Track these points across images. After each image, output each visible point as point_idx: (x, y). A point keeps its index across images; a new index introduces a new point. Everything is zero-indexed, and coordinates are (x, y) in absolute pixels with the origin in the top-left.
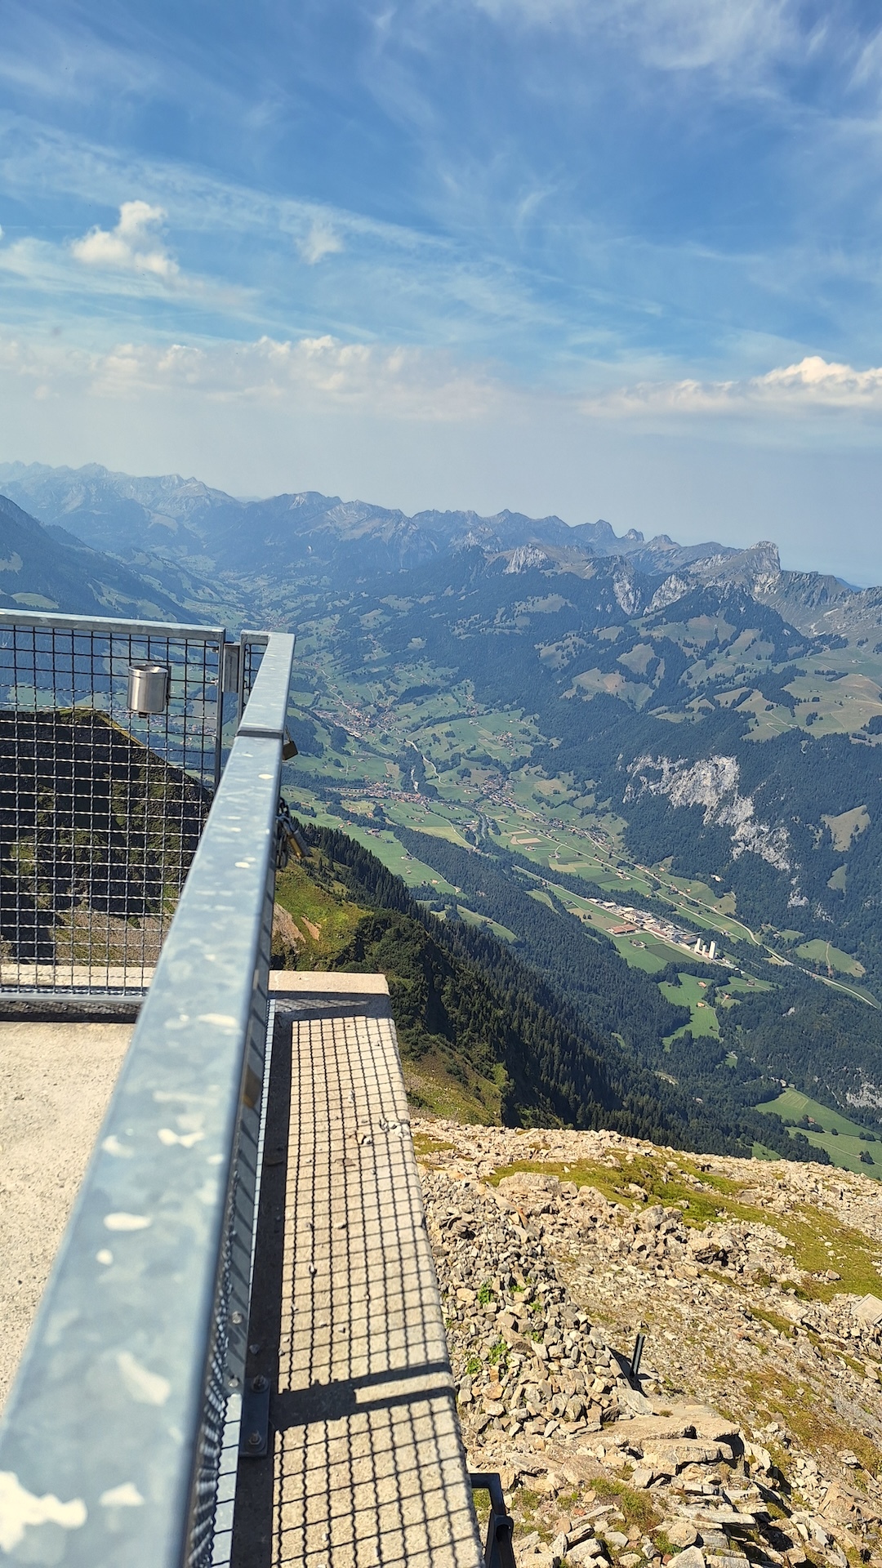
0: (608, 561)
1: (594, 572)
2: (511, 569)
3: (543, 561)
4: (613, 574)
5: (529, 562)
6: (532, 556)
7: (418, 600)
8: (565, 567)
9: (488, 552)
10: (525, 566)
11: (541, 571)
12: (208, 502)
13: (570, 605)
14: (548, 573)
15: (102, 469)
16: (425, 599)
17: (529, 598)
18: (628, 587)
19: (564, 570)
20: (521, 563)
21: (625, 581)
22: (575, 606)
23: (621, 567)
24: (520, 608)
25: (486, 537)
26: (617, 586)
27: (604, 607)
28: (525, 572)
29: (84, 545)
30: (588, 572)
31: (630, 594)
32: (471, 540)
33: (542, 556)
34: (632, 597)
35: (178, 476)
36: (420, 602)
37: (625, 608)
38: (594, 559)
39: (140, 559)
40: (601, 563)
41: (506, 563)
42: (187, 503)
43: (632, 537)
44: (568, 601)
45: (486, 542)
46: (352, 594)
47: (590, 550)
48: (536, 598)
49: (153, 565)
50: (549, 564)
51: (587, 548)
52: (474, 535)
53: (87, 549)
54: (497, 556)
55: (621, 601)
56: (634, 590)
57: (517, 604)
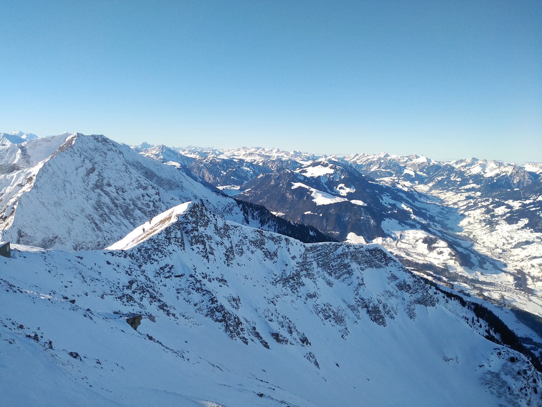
16: (528, 202)
29: (378, 182)
36: (525, 202)
39: (399, 187)
42: (419, 165)
49: (403, 189)
53: (379, 184)
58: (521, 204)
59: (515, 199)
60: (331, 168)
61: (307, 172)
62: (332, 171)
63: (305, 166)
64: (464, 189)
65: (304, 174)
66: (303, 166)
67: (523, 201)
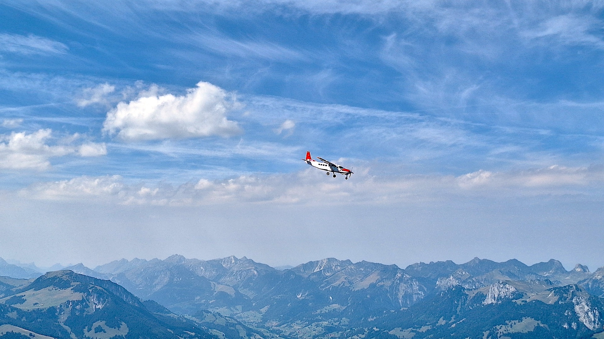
0: (566, 289)
1: (556, 298)
2: (489, 301)
3: (513, 293)
4: (572, 299)
5: (502, 295)
6: (504, 290)
7: (418, 330)
8: (532, 297)
9: (468, 290)
10: (500, 298)
11: (514, 301)
12: (256, 272)
13: (542, 325)
14: (519, 302)
15: (182, 258)
16: (424, 329)
17: (507, 322)
18: (586, 308)
19: (532, 298)
20: (496, 296)
21: (584, 304)
22: (546, 326)
23: (577, 293)
24: (500, 330)
25: (463, 278)
26: (577, 308)
27: (570, 325)
28: (500, 302)
29: (169, 312)
30: (551, 298)
31: (590, 313)
32: (452, 281)
33: (512, 289)
34: (591, 316)
35: (234, 257)
36: (420, 331)
37: (587, 325)
38: (555, 289)
39: (209, 318)
40: (561, 291)
41: (482, 297)
42: (241, 275)
43: (579, 270)
44: (539, 322)
45: (465, 282)
46: (366, 330)
47: (548, 282)
48: (513, 322)
49: (218, 322)
50: (519, 295)
51: (546, 280)
52: (454, 278)
53: (171, 315)
54: (476, 292)
55: (582, 319)
56: (592, 310)
57: (498, 327)
58: (413, 334)
59: (404, 327)
60: (75, 290)
61: (24, 301)
62: (78, 296)
63: (18, 288)
64: (321, 315)
65: (18, 306)
66: (14, 290)
67: (417, 328)
